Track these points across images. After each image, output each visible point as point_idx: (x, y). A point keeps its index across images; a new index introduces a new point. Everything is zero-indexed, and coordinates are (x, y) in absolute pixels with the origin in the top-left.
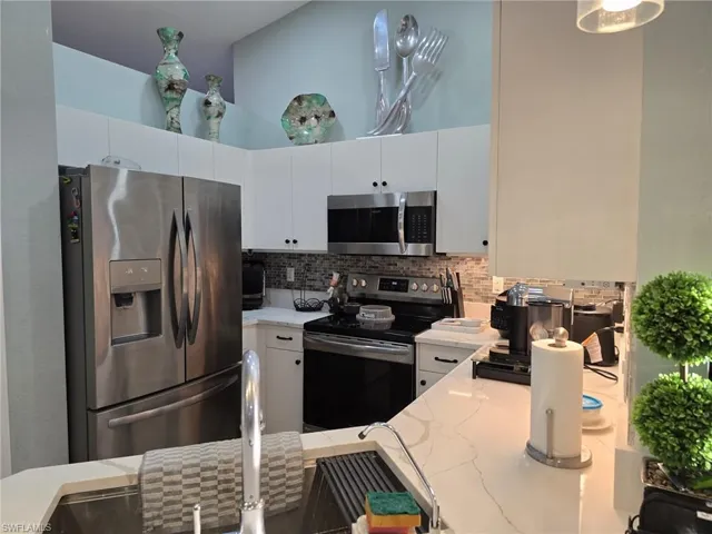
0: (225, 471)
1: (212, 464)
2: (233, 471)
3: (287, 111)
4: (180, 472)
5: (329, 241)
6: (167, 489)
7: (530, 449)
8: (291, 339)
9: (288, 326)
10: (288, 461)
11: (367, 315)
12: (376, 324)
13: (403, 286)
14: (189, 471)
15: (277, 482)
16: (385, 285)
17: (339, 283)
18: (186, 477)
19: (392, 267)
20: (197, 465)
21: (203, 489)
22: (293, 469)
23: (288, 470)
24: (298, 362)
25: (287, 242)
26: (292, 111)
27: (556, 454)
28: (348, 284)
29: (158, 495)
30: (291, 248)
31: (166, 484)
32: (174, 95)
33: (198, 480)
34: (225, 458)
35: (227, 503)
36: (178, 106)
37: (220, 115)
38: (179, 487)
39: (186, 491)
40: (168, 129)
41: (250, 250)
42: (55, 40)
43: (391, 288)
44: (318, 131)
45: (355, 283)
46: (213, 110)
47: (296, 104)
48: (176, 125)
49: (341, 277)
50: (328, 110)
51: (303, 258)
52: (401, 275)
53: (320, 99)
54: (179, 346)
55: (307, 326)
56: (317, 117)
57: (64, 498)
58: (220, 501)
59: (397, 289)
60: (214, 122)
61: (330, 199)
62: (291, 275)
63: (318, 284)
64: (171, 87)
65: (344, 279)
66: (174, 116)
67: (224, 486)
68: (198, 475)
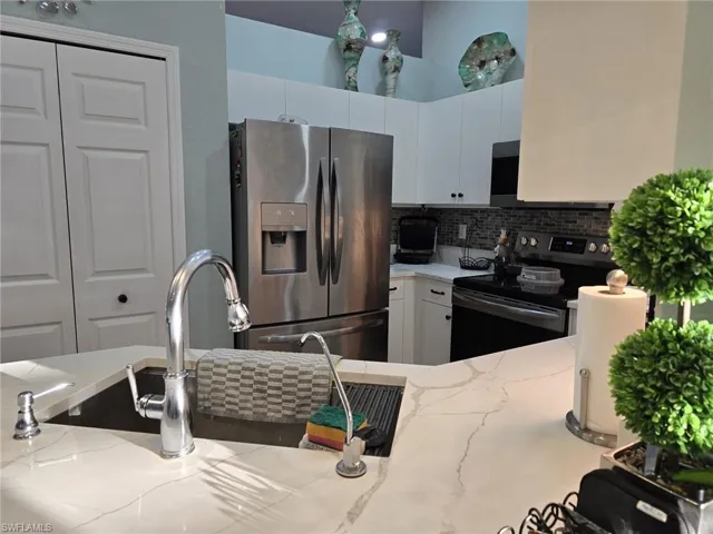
0: (260, 374)
1: (251, 365)
2: (267, 375)
3: (466, 56)
4: (226, 367)
5: (492, 193)
6: (215, 378)
7: (570, 415)
8: (443, 293)
9: (440, 280)
10: (316, 377)
11: (529, 277)
12: (537, 286)
13: (580, 246)
14: (233, 368)
15: (302, 394)
16: (559, 244)
17: (506, 241)
18: (230, 371)
19: (570, 226)
20: (240, 364)
21: (242, 385)
22: (318, 385)
23: (314, 385)
24: (448, 318)
25: (453, 195)
26: (470, 56)
27: (591, 426)
28: (517, 243)
29: (209, 381)
30: (457, 202)
31: (215, 374)
32: (352, 54)
33: (239, 376)
34: (264, 363)
35: (261, 402)
36: (355, 65)
37: (397, 69)
38: (224, 379)
39: (228, 384)
40: (346, 88)
41: (423, 205)
42: (227, 12)
43: (565, 249)
44: (496, 75)
45: (524, 241)
46: (390, 65)
47: (476, 47)
48: (353, 84)
49: (508, 234)
50: (508, 48)
51: (475, 215)
52: (581, 235)
53: (501, 38)
54: (322, 283)
55: (457, 281)
56: (497, 58)
57: (147, 369)
58: (254, 399)
59: (571, 250)
60: (391, 78)
61: (496, 146)
62: (463, 233)
63: (489, 242)
64: (348, 47)
65: (512, 236)
66: (351, 75)
67: (259, 386)
68: (239, 372)
